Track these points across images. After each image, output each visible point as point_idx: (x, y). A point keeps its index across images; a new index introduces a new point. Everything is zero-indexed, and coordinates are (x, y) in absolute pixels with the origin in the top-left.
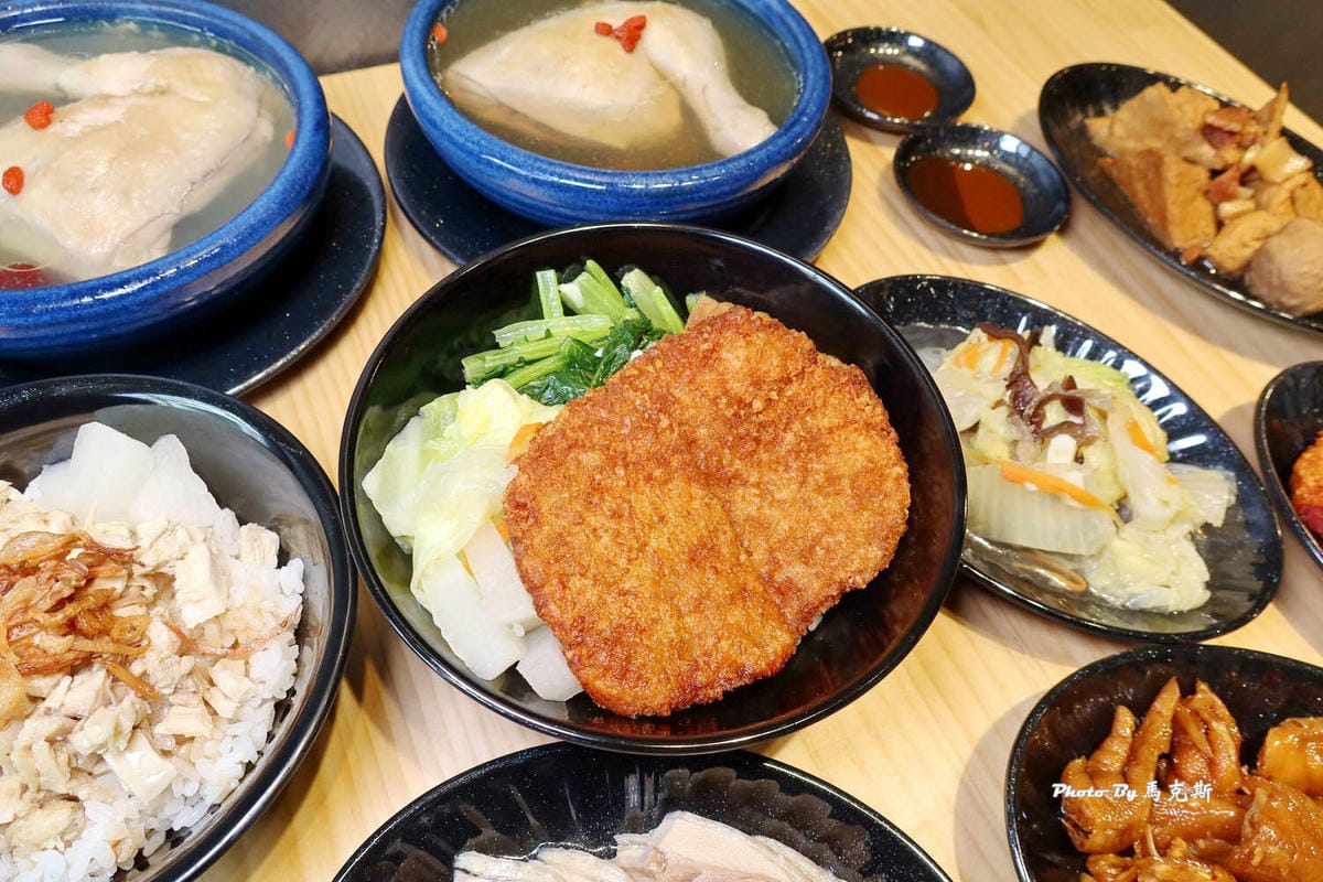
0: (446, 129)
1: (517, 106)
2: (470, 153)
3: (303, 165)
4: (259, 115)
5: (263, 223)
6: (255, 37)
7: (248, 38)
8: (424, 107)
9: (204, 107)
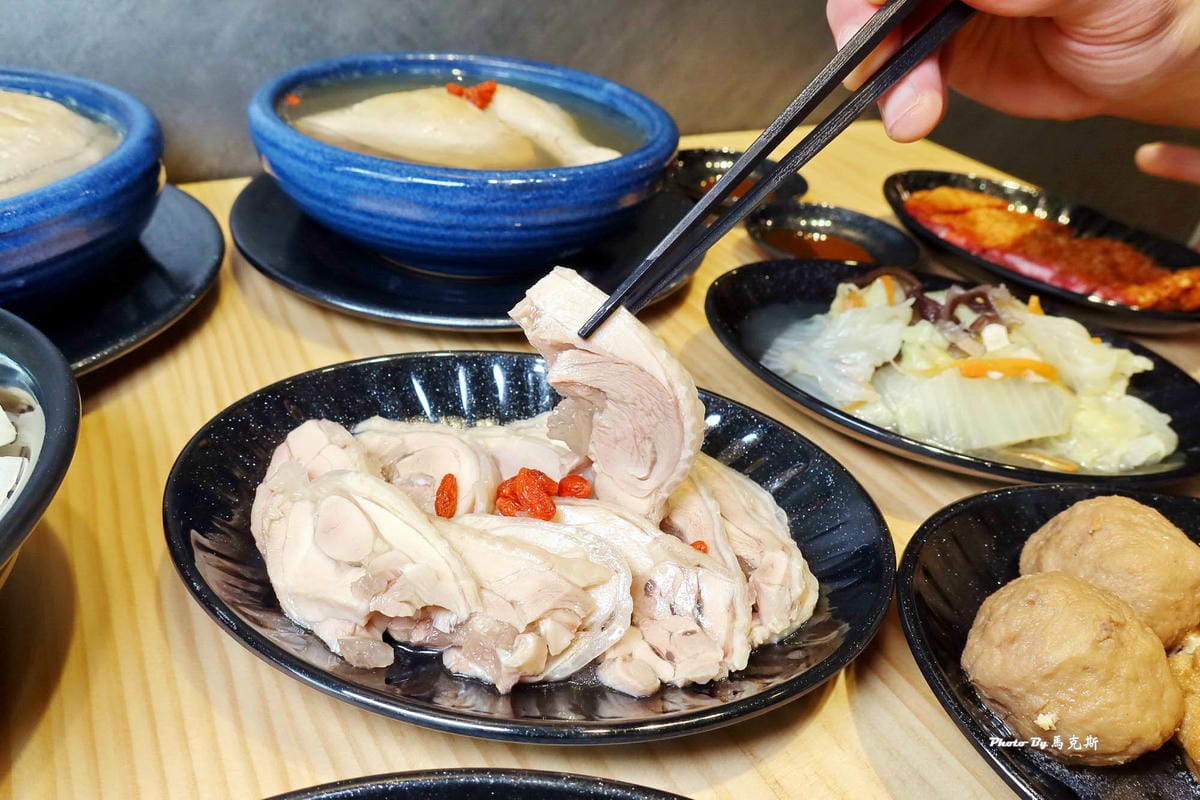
0: (287, 146)
1: (366, 141)
2: (312, 163)
3: (122, 161)
4: (88, 145)
5: (62, 199)
6: (96, 91)
7: (89, 93)
8: (267, 134)
9: (23, 123)
